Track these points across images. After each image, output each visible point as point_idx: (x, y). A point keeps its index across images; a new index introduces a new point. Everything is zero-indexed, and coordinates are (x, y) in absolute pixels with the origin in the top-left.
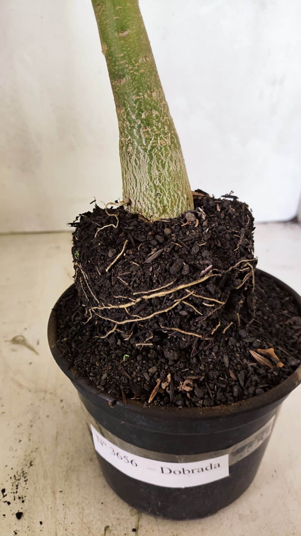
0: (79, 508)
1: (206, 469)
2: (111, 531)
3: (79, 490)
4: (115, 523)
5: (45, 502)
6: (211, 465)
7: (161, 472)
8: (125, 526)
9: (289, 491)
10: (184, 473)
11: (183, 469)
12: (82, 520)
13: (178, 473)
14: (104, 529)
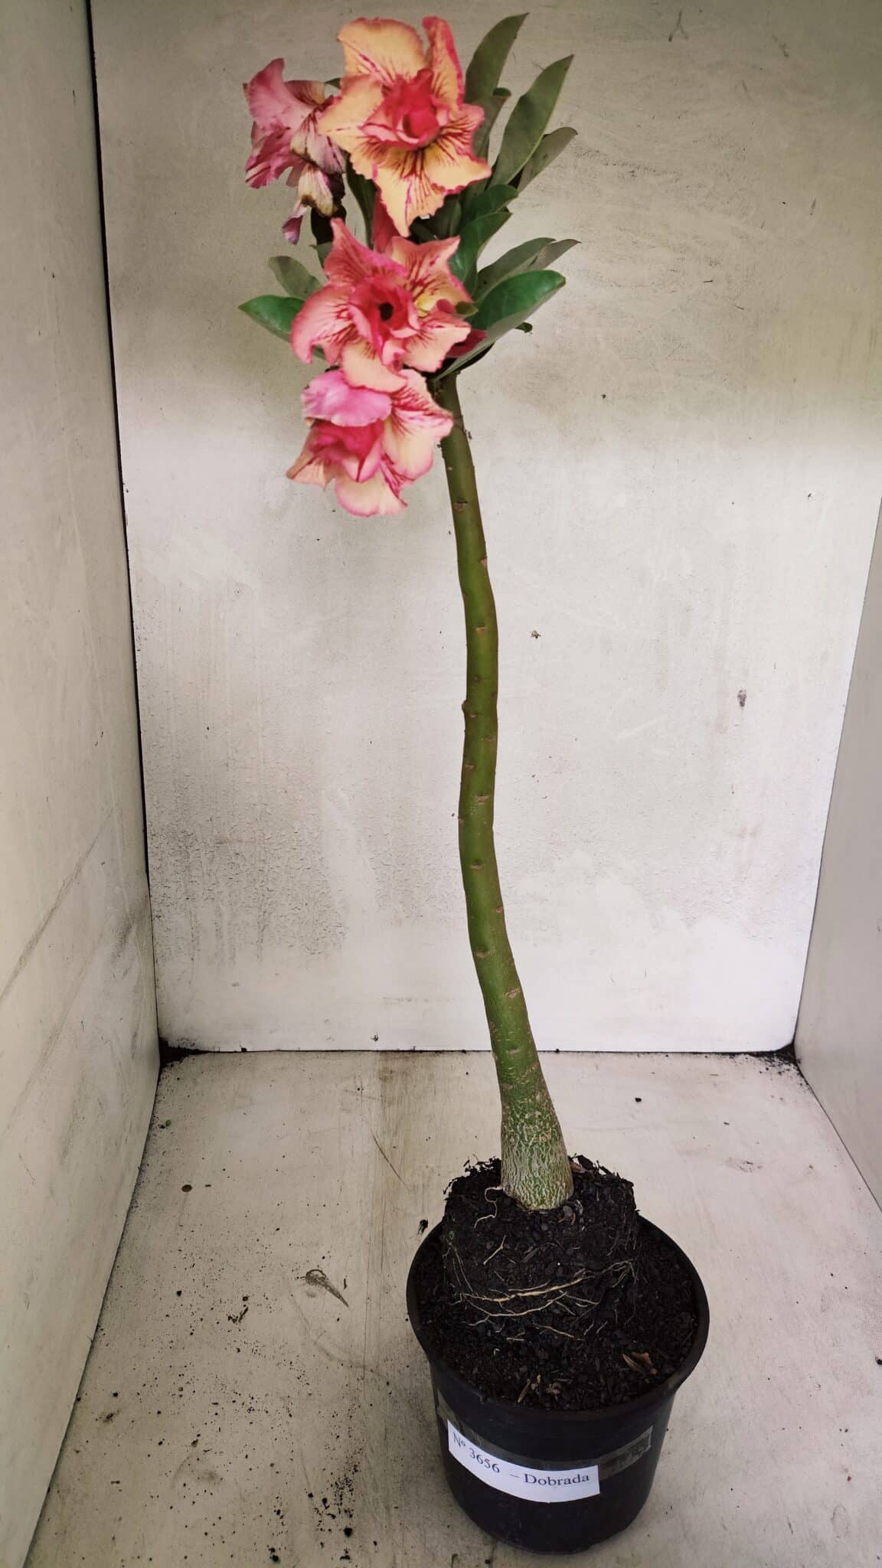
0: (420, 1530)
1: (574, 1481)
2: (459, 1562)
3: (419, 1508)
4: (464, 1552)
5: (378, 1519)
6: (579, 1476)
7: (525, 1480)
8: (477, 1556)
9: (685, 1536)
10: (549, 1483)
11: (549, 1478)
12: (425, 1545)
13: (543, 1482)
14: (451, 1557)
